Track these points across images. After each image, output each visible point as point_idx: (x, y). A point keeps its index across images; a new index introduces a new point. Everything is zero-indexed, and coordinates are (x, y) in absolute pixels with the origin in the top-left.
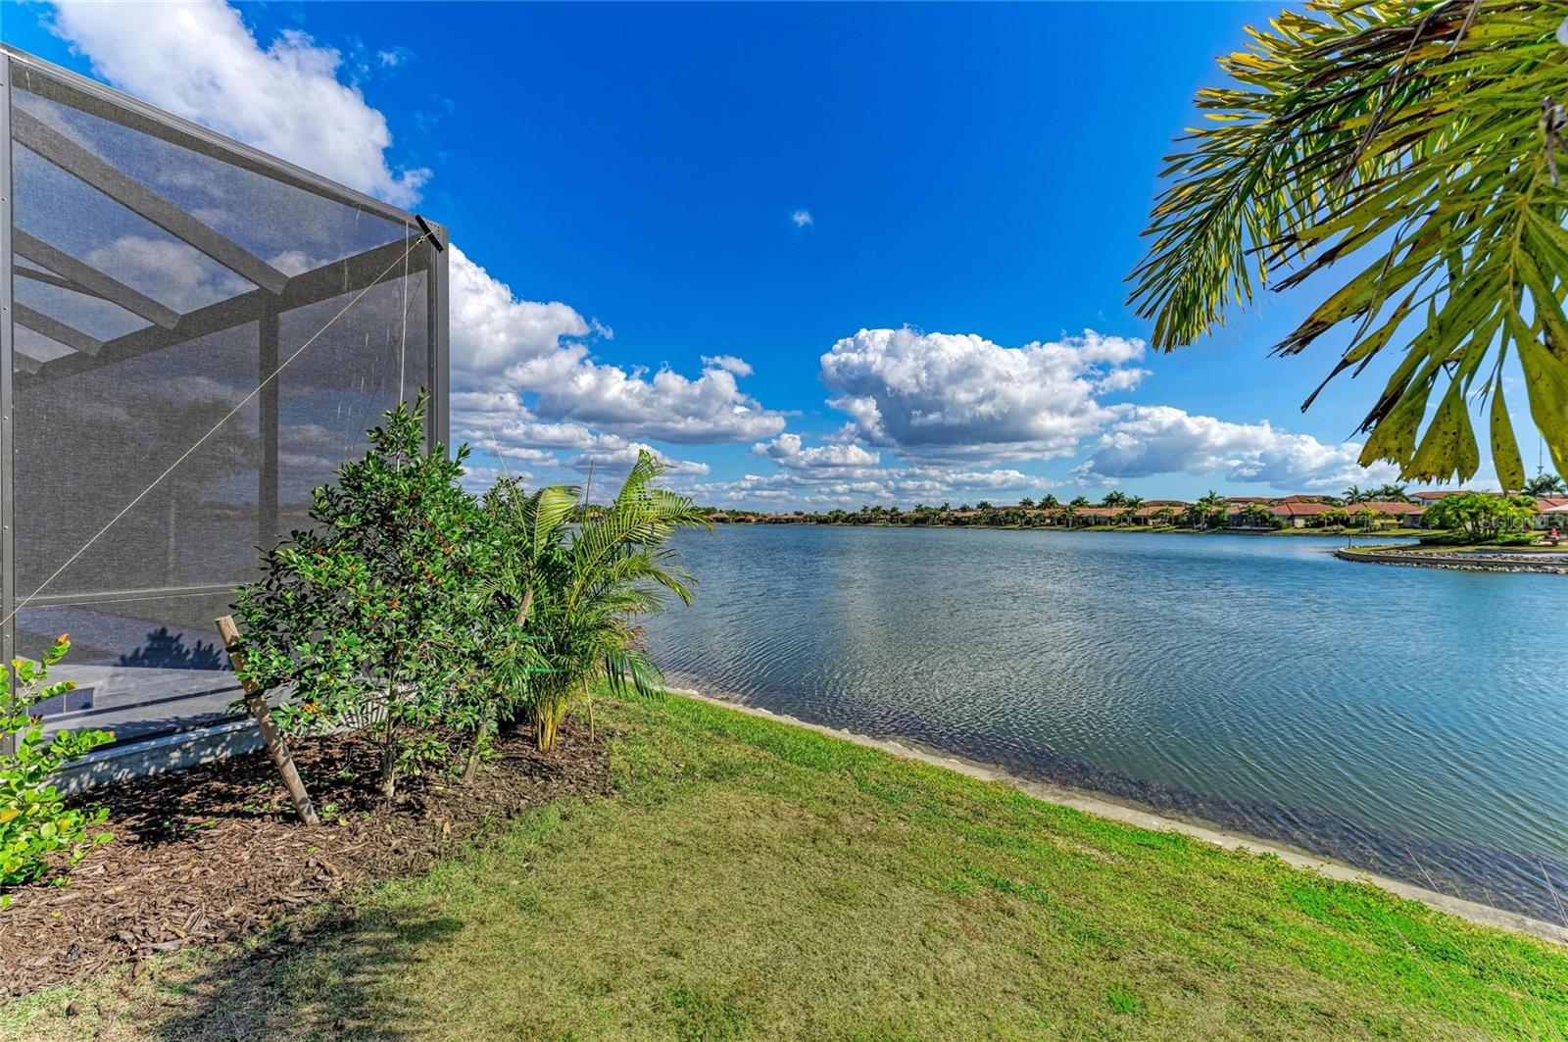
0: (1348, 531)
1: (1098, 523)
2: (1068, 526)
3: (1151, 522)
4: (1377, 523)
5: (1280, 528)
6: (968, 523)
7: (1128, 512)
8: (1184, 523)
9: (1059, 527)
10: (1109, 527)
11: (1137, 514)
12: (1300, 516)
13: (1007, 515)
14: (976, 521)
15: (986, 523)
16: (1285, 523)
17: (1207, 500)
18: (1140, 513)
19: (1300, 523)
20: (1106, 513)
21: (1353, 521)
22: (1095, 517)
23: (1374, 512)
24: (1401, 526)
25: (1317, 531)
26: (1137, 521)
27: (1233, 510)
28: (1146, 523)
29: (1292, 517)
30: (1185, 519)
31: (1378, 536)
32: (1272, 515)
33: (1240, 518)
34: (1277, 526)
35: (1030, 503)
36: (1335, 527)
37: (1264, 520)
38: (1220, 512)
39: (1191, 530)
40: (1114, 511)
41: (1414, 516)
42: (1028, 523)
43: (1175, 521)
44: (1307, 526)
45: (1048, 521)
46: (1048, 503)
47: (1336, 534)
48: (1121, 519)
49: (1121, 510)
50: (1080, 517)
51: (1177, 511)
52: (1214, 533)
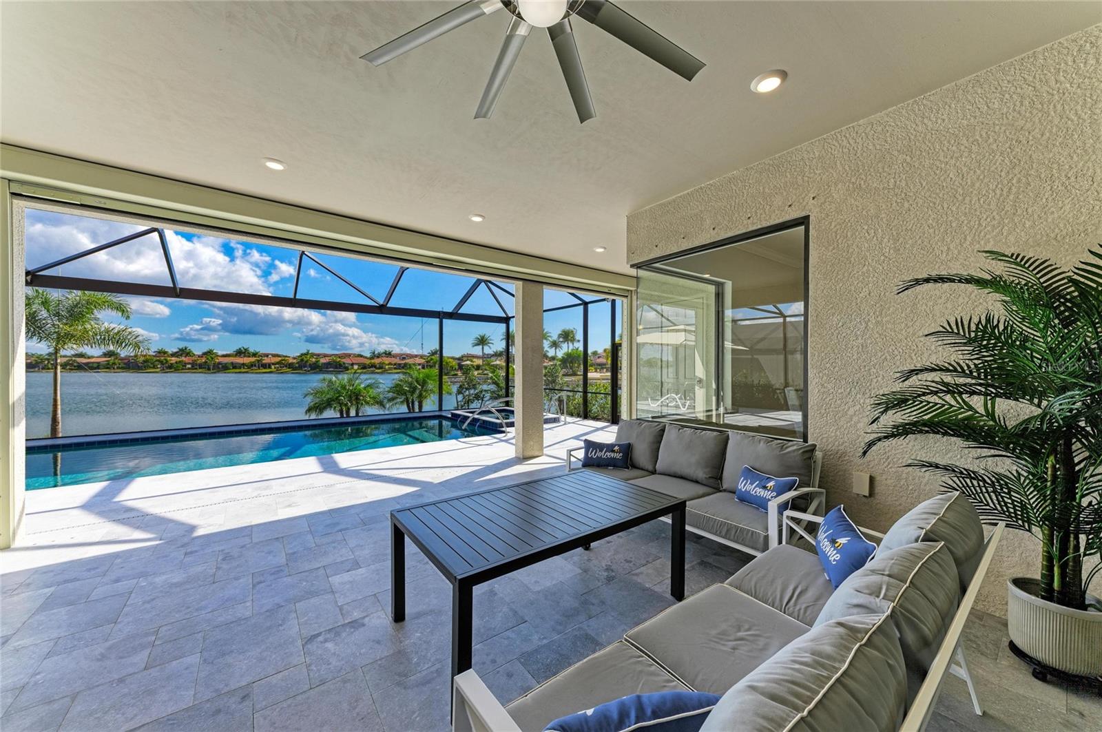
0: (377, 371)
1: (234, 367)
2: (209, 369)
3: (273, 367)
4: (387, 367)
5: (348, 370)
6: (98, 368)
7: (258, 361)
8: (296, 367)
9: (200, 370)
10: (243, 370)
11: (264, 362)
12: (356, 364)
13: (145, 361)
14: (108, 367)
15: (122, 368)
16: (350, 367)
17: (305, 354)
18: (266, 360)
19: (356, 367)
20: (240, 360)
21: (378, 366)
22: (232, 363)
23: (387, 362)
24: (395, 368)
25: (364, 371)
26: (264, 366)
27: (323, 361)
28: (270, 367)
29: (352, 364)
30: (297, 365)
31: (390, 373)
32: (344, 363)
33: (328, 365)
34: (347, 369)
35: (165, 353)
36: (372, 369)
37: (340, 365)
38: (317, 362)
39: (301, 372)
40: (247, 360)
41: (400, 364)
42: (171, 367)
43: (290, 366)
44: (358, 369)
45: (189, 366)
46: (184, 352)
47: (373, 373)
48: (251, 365)
49: (253, 359)
50: (219, 363)
51: (291, 361)
52: (313, 373)
